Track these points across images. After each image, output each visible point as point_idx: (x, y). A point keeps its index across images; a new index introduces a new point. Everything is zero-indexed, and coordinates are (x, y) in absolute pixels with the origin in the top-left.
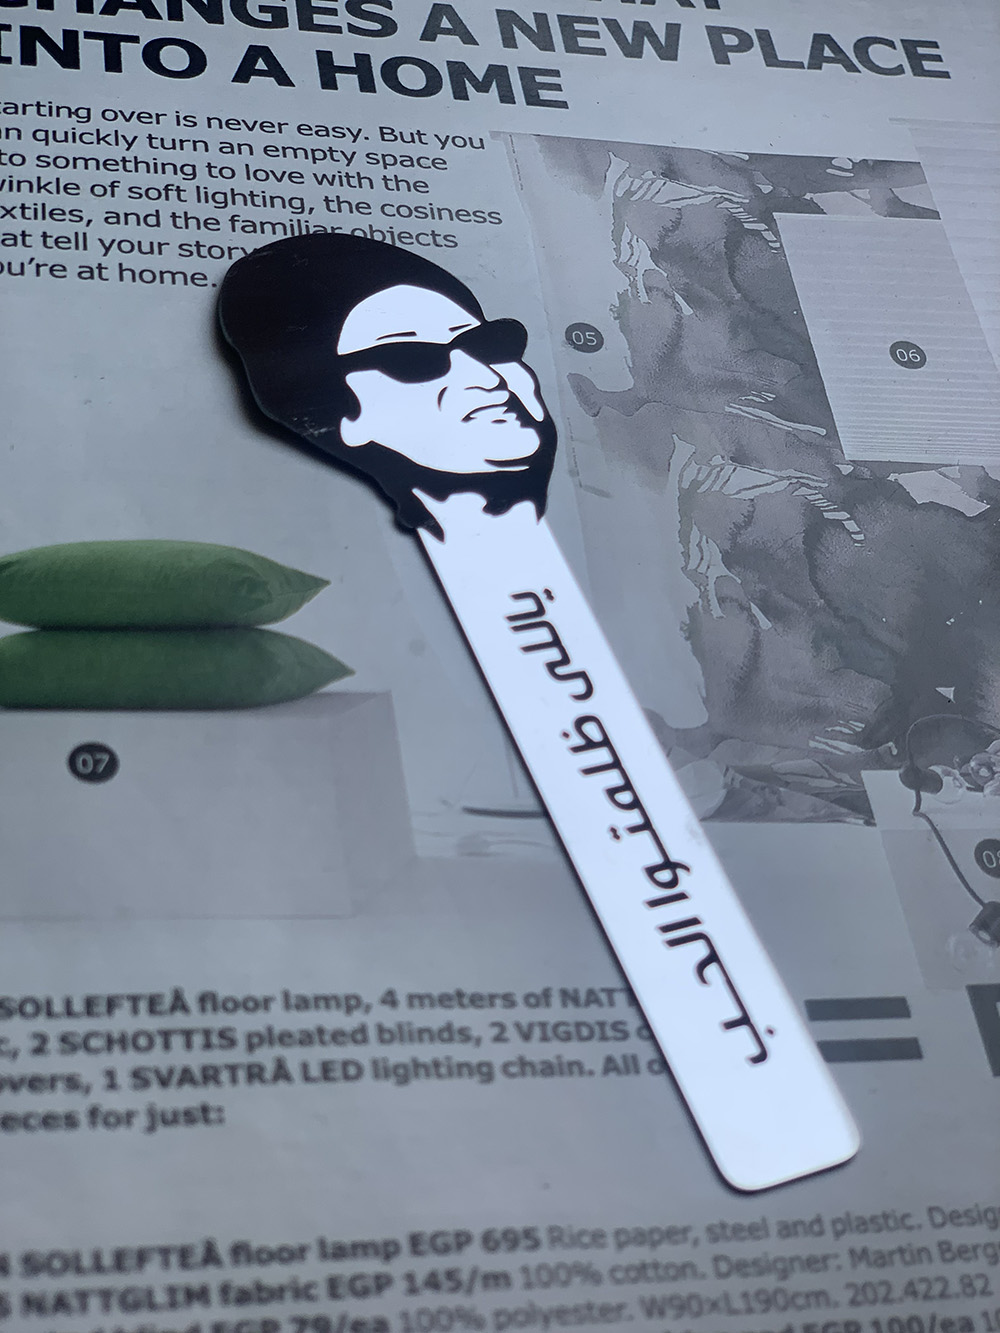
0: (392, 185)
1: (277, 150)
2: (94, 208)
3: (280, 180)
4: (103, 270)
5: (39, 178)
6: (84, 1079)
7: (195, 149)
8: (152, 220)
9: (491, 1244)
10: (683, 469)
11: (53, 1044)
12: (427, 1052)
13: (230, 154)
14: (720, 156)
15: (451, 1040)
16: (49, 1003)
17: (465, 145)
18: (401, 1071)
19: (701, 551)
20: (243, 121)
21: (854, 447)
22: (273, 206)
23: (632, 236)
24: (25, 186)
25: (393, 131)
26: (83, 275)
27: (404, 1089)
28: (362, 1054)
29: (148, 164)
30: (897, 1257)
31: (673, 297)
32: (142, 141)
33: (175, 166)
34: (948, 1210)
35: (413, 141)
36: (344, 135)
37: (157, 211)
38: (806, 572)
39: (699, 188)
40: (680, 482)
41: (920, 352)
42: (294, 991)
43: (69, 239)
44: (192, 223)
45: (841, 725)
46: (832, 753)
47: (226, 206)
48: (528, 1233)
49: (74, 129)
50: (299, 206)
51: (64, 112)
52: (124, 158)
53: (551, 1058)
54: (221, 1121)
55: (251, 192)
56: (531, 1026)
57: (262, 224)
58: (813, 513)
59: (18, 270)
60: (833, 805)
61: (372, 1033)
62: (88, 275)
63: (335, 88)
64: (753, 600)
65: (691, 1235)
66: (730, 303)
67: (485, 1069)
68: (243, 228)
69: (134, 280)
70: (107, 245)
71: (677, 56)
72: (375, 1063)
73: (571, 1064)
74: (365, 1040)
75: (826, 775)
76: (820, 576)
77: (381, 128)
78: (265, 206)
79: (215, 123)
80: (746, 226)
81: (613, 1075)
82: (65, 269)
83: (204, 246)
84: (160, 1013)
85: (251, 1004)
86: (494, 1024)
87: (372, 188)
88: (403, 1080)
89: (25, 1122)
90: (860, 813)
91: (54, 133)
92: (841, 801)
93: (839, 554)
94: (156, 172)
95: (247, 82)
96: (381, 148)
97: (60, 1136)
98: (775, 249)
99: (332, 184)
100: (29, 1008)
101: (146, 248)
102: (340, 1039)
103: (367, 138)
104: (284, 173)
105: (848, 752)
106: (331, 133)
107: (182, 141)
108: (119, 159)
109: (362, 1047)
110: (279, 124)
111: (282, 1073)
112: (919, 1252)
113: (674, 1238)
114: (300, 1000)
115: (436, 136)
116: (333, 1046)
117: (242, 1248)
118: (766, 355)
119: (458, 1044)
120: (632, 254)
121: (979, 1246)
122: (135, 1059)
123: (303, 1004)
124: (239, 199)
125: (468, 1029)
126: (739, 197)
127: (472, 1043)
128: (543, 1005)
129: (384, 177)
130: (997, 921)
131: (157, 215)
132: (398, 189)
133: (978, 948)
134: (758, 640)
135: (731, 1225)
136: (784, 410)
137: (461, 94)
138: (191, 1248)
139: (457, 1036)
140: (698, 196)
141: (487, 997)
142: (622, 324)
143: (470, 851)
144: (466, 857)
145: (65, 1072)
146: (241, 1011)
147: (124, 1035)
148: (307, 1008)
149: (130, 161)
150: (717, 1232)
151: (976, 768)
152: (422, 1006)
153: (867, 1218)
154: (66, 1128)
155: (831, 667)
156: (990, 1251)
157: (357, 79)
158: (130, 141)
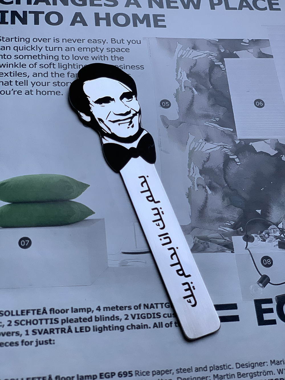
0: (113, 58)
1: (82, 49)
2: (29, 71)
3: (82, 59)
4: (32, 92)
5: (15, 63)
6: (20, 333)
7: (59, 50)
8: (46, 75)
9: (120, 376)
10: (190, 145)
11: (13, 323)
12: (107, 323)
13: (68, 51)
14: (210, 41)
15: (114, 320)
16: (12, 312)
17: (135, 43)
18: (100, 329)
19: (194, 170)
20: (73, 39)
21: (241, 134)
23: (182, 70)
24: (11, 66)
25: (115, 39)
26: (27, 94)
27: (100, 333)
28: (91, 324)
29: (45, 56)
30: (226, 377)
31: (192, 89)
32: (44, 48)
33: (53, 56)
34: (241, 364)
35: (120, 43)
36: (101, 42)
37: (47, 72)
38: (223, 175)
39: (203, 52)
40: (190, 148)
41: (263, 102)
42: (74, 308)
43: (22, 82)
44: (57, 75)
45: (228, 223)
46: (224, 231)
47: (66, 69)
48: (129, 372)
49: (25, 45)
51: (22, 40)
53: (140, 325)
54: (54, 343)
55: (74, 64)
56: (135, 315)
58: (226, 156)
59: (9, 93)
60: (223, 247)
61: (93, 319)
62: (28, 93)
63: (99, 25)
64: (207, 185)
65: (172, 372)
66: (208, 89)
67: (122, 328)
68: (71, 75)
69: (40, 94)
70: (33, 84)
71: (199, 7)
72: (94, 327)
73: (144, 325)
74: (91, 321)
75: (222, 238)
76: (227, 177)
77: (112, 39)
78: (77, 68)
79: (64, 41)
80: (216, 63)
81: (156, 328)
82: (21, 92)
83: (60, 82)
84: (40, 314)
85: (63, 311)
86: (125, 315)
87: (108, 60)
88: (101, 331)
89: (5, 344)
90: (230, 249)
91: (20, 47)
92: (225, 246)
93: (233, 169)
94: (47, 59)
96: (110, 45)
97: (14, 347)
98: (224, 70)
99: (96, 60)
100: (7, 313)
101: (44, 84)
102: (85, 321)
103: (107, 43)
104: (83, 57)
105: (229, 231)
106: (97, 42)
107: (55, 47)
108: (37, 55)
109: (91, 322)
110: (83, 39)
111: (70, 330)
112: (232, 375)
113: (167, 373)
114: (75, 310)
115: (127, 40)
116: (83, 323)
117: (58, 377)
118: (218, 106)
119: (115, 321)
120: (181, 76)
121: (248, 373)
122: (33, 327)
123: (76, 311)
124: (70, 66)
125: (118, 316)
126: (214, 54)
127: (119, 320)
128: (139, 309)
129: (112, 56)
130: (264, 281)
131: (47, 73)
132: (115, 60)
133: (258, 288)
134: (207, 197)
135: (183, 369)
136: (221, 123)
137: (135, 25)
138: (45, 377)
139: (115, 319)
140: (202, 55)
141: (124, 307)
142: (176, 99)
143: (123, 265)
144: (121, 267)
145: (16, 331)
146: (60, 313)
147: (30, 320)
148: (77, 312)
149: (40, 56)
150: (179, 371)
151: (264, 234)
152: (107, 310)
153: (219, 366)
154: (16, 346)
155: (227, 205)
156: (251, 375)
157: (106, 22)
158: (40, 49)
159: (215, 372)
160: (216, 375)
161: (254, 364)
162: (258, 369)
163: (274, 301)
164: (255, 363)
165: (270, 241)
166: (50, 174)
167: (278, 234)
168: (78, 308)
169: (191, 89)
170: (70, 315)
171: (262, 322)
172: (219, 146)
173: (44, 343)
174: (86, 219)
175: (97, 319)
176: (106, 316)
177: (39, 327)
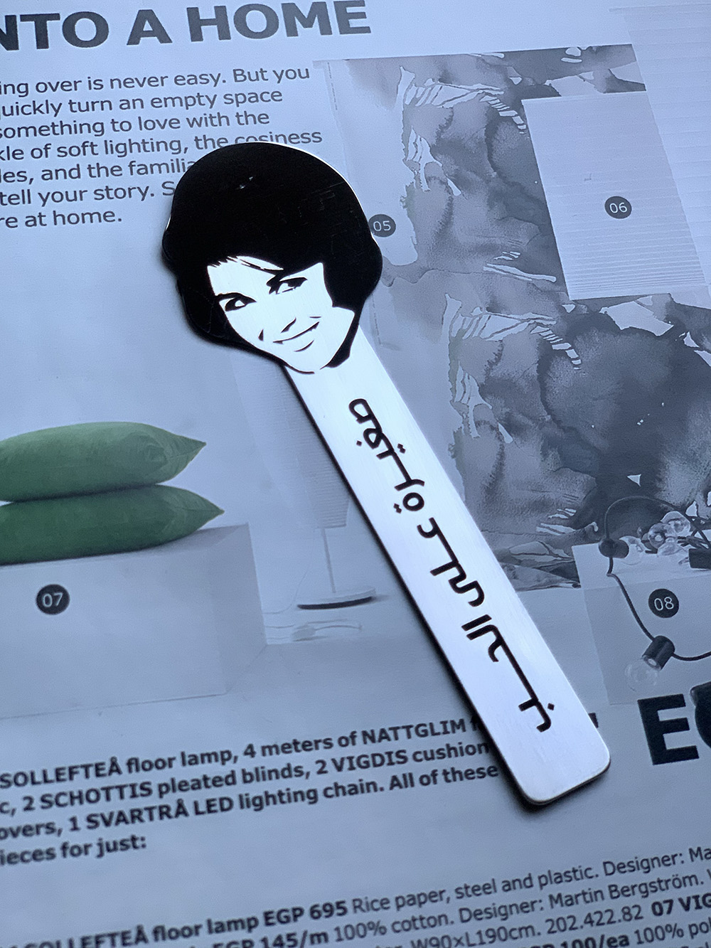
0: (242, 120)
1: (161, 101)
2: (34, 167)
3: (163, 128)
4: (43, 218)
6: (57, 827)
7: (102, 109)
8: (74, 173)
9: (316, 914)
10: (453, 322)
11: (37, 803)
12: (273, 786)
13: (127, 110)
14: (483, 57)
15: (290, 776)
16: (32, 774)
17: (295, 77)
18: (257, 802)
19: (464, 386)
20: (136, 79)
21: (578, 288)
22: (158, 150)
23: (417, 137)
25: (243, 71)
26: (29, 223)
27: (258, 813)
28: (232, 792)
29: (70, 126)
30: (580, 898)
31: (446, 183)
32: (66, 107)
33: (89, 125)
34: (616, 865)
35: (258, 79)
36: (207, 83)
37: (78, 165)
38: (539, 395)
39: (467, 87)
40: (450, 332)
41: (627, 204)
42: (187, 754)
43: (17, 196)
44: (103, 171)
45: (559, 513)
46: (552, 535)
47: (126, 154)
48: (338, 904)
49: (17, 103)
50: (177, 147)
51: (10, 89)
52: (53, 123)
53: (358, 783)
54: (144, 846)
55: (143, 140)
56: (342, 759)
57: (152, 166)
58: (545, 347)
60: (552, 575)
61: (239, 777)
62: (32, 223)
63: (201, 39)
64: (500, 421)
65: (445, 896)
66: (488, 180)
67: (312, 795)
68: (139, 170)
69: (64, 223)
70: (44, 197)
72: (241, 797)
73: (368, 784)
74: (234, 782)
75: (548, 553)
76: (549, 397)
77: (234, 71)
78: (153, 150)
79: (116, 83)
80: (501, 114)
81: (396, 788)
82: (16, 221)
83: (112, 189)
84: (103, 775)
85: (160, 764)
86: (318, 762)
87: (228, 124)
88: (259, 807)
89: (22, 858)
90: (569, 578)
91: (3, 108)
92: (558, 571)
93: (563, 377)
94: (76, 132)
95: (138, 43)
96: (233, 87)
97: (44, 862)
98: (523, 130)
99: (199, 125)
100: (21, 779)
101: (71, 196)
102: (218, 783)
103: (224, 81)
104: (166, 120)
105: (564, 533)
106: (199, 80)
107: (93, 103)
108: (50, 125)
109: (232, 787)
110: (162, 78)
111: (181, 810)
112: (596, 893)
113: (434, 899)
114: (192, 758)
115: (274, 71)
116: (213, 788)
117: (160, 930)
118: (514, 220)
119: (294, 779)
120: (417, 152)
121: (635, 886)
122: (88, 809)
123: (194, 760)
124: (135, 147)
125: (300, 767)
126: (497, 90)
127: (304, 776)
128: (350, 745)
129: (237, 113)
130: (661, 651)
131: (78, 168)
132: (247, 123)
133: (648, 672)
134: (503, 453)
135: (472, 885)
136: (526, 265)
137: (292, 31)
138: (128, 932)
139: (294, 773)
140: (466, 94)
141: (313, 742)
142: (408, 210)
143: (304, 637)
144: (301, 642)
145: (45, 821)
146: (154, 769)
147: (80, 793)
148: (196, 763)
149: (57, 126)
150: (461, 893)
151: (653, 536)
152: (271, 754)
153: (562, 872)
154: (48, 859)
155: (554, 468)
156: (643, 888)
157: (217, 29)
158: (57, 108)
159: (553, 889)
160: (555, 896)
161: (650, 861)
162: (659, 872)
163: (689, 699)
164: (652, 860)
165: (669, 552)
166: (103, 423)
167: (686, 532)
168: (198, 754)
169: (444, 183)
170: (180, 773)
171: (661, 755)
172: (523, 321)
173: (119, 847)
174: (204, 527)
175: (248, 778)
176: (271, 768)
177: (103, 807)
